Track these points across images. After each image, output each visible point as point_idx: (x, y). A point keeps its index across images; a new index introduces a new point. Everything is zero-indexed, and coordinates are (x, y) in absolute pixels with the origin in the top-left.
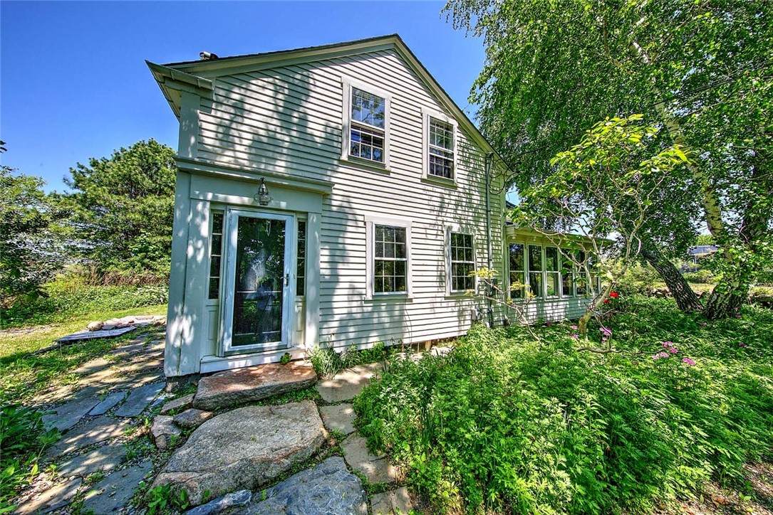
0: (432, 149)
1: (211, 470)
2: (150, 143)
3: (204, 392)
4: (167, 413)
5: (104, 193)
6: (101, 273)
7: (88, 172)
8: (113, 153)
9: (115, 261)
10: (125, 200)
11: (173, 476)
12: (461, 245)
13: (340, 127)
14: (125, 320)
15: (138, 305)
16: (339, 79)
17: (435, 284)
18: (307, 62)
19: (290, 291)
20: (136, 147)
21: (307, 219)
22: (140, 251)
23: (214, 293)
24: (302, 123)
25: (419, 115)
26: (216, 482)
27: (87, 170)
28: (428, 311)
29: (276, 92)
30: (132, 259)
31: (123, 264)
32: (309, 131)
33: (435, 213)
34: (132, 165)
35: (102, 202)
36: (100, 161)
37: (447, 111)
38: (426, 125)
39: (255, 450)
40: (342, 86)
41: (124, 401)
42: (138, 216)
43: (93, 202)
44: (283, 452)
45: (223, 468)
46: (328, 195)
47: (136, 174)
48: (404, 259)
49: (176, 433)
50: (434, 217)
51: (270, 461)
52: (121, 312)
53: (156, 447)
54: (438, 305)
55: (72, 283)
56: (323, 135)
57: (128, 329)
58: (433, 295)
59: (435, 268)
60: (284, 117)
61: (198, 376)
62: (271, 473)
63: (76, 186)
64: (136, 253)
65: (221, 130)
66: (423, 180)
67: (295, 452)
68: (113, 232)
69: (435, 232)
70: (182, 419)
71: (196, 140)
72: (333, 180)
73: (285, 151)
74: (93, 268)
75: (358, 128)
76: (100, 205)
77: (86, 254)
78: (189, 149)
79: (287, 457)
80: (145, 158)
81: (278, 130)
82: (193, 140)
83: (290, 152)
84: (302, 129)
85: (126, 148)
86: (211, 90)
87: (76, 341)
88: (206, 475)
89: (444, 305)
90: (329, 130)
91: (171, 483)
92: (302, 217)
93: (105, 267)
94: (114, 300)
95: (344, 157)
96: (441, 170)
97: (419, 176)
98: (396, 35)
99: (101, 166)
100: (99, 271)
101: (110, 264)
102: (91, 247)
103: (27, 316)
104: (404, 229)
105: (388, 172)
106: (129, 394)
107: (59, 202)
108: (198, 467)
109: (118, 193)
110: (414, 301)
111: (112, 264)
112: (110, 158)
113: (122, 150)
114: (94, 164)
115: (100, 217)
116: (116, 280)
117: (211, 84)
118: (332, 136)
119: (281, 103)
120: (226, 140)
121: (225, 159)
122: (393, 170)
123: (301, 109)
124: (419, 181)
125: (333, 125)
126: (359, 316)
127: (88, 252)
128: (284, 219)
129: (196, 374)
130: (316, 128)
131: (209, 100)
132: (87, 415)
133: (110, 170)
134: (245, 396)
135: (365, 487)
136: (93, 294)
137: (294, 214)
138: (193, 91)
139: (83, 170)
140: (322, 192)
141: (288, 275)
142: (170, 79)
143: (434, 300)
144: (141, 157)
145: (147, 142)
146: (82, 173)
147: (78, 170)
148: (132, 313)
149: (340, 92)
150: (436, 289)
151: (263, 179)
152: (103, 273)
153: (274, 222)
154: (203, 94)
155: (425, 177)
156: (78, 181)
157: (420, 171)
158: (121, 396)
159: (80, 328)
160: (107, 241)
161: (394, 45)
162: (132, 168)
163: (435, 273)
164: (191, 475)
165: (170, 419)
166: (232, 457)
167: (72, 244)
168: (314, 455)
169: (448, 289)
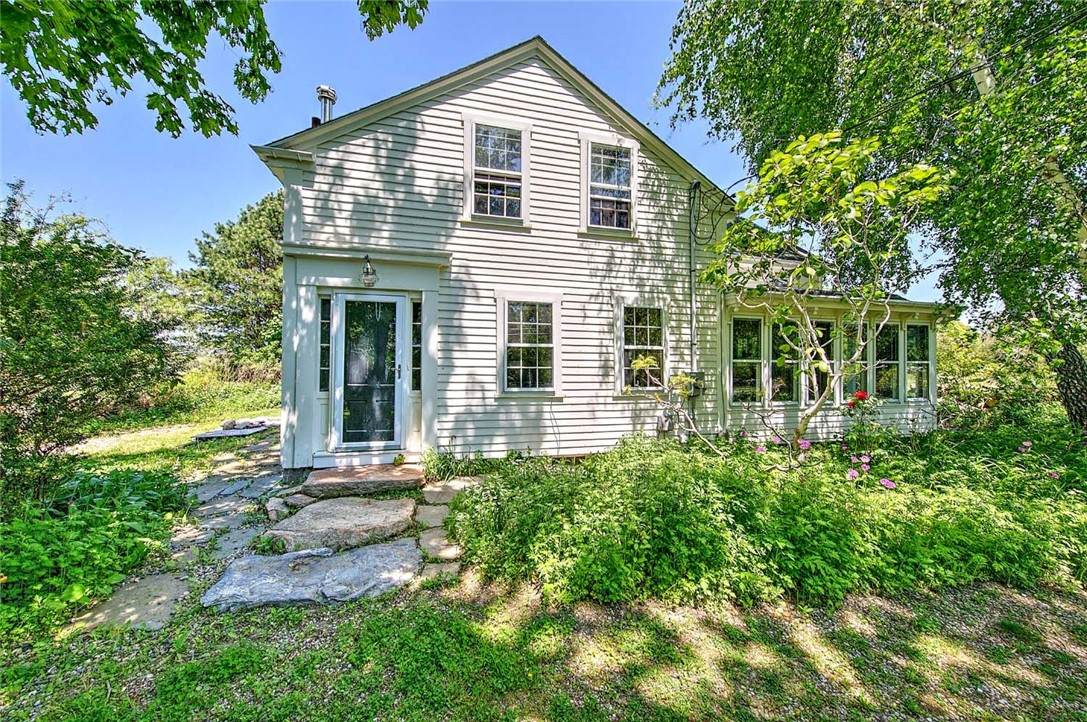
0: (593, 190)
1: (304, 531)
2: (279, 195)
3: (312, 480)
4: (280, 497)
5: (231, 267)
6: (234, 367)
7: (214, 241)
8: (239, 213)
9: (248, 351)
10: (253, 275)
11: (276, 532)
12: (641, 324)
13: (460, 178)
14: (255, 421)
15: (272, 405)
16: (458, 117)
17: (596, 379)
18: (403, 109)
19: (404, 384)
20: (263, 203)
21: (421, 299)
22: (273, 339)
23: (325, 384)
24: (408, 180)
25: (575, 143)
26: (307, 540)
27: (213, 239)
28: (586, 415)
29: (377, 148)
30: (264, 349)
31: (256, 354)
32: (417, 189)
33: (599, 279)
34: (261, 228)
35: (231, 279)
36: (226, 226)
37: (621, 128)
38: (586, 155)
39: (341, 524)
40: (463, 125)
41: (248, 487)
42: (269, 294)
43: (221, 280)
44: (365, 527)
45: (313, 531)
46: (447, 267)
47: (264, 239)
48: (550, 345)
49: (286, 511)
50: (597, 286)
51: (352, 532)
52: (254, 412)
53: (268, 518)
54: (602, 407)
55: (206, 379)
56: (435, 192)
57: (258, 429)
58: (593, 393)
59: (596, 357)
60: (386, 178)
61: (311, 469)
62: (353, 542)
63: (203, 262)
64: (269, 340)
65: (319, 204)
66: (580, 235)
67: (374, 529)
68: (243, 315)
69: (597, 307)
70: (290, 500)
71: (298, 219)
72: (449, 247)
73: (389, 219)
74: (227, 360)
75: (485, 176)
76: (229, 282)
77: (219, 343)
78: (292, 229)
79: (367, 531)
80: (275, 216)
81: (381, 194)
82: (294, 219)
83: (396, 219)
84: (408, 189)
85: (253, 205)
86: (312, 162)
87: (211, 438)
88: (300, 534)
89: (609, 407)
90: (442, 184)
91: (274, 536)
92: (414, 296)
93: (238, 359)
94: (248, 399)
95: (466, 217)
96: (612, 216)
97: (575, 230)
98: (539, 37)
99: (227, 232)
100: (231, 364)
101: (243, 355)
102: (223, 334)
103: (167, 414)
104: (549, 306)
105: (528, 230)
106: (252, 482)
107: (187, 282)
108: (295, 528)
109: (246, 267)
110: (565, 401)
111: (246, 355)
112: (236, 221)
113: (250, 208)
114: (220, 231)
115: (229, 297)
116: (249, 376)
117: (311, 156)
118: (447, 192)
119: (383, 161)
120: (326, 214)
121: (324, 237)
122: (534, 225)
123: (407, 164)
124: (575, 237)
125: (447, 177)
126: (480, 409)
127: (220, 341)
128: (393, 301)
129: (309, 468)
130: (425, 185)
131: (311, 172)
132: (219, 494)
133: (235, 237)
134: (348, 489)
135: (424, 558)
136: (227, 392)
137: (406, 294)
138: (295, 166)
139: (209, 240)
140: (439, 265)
141: (400, 366)
142: (273, 158)
143: (594, 400)
144: (270, 217)
145: (275, 195)
146: (208, 243)
147: (203, 240)
148: (265, 414)
149: (460, 132)
150: (597, 386)
151: (367, 258)
152: (236, 367)
153: (385, 305)
154: (306, 168)
155: (584, 230)
156: (205, 254)
157: (576, 222)
158: (245, 484)
159: (213, 427)
160: (238, 327)
161: (538, 52)
162: (260, 231)
163: (597, 364)
164: (288, 532)
165: (281, 500)
166: (322, 526)
167: (204, 331)
168: (392, 536)
169: (619, 385)
